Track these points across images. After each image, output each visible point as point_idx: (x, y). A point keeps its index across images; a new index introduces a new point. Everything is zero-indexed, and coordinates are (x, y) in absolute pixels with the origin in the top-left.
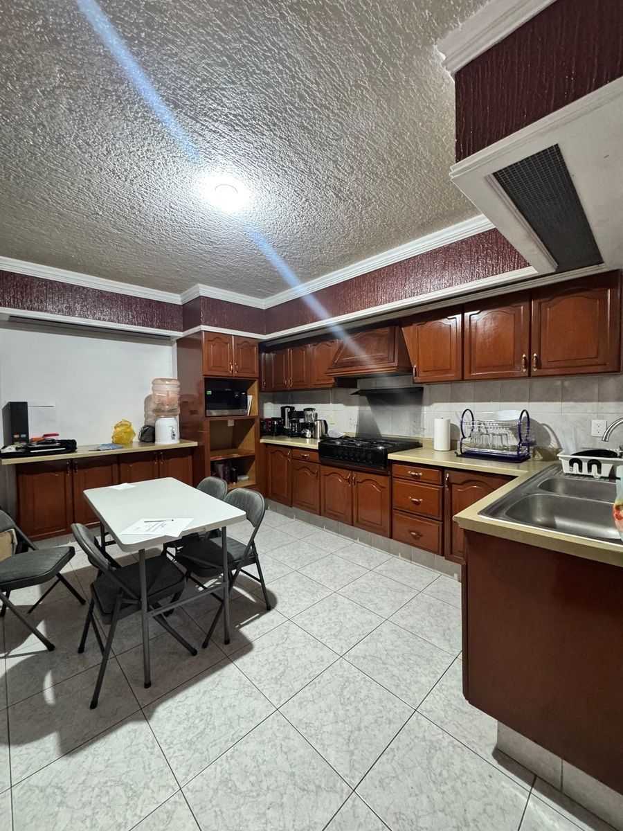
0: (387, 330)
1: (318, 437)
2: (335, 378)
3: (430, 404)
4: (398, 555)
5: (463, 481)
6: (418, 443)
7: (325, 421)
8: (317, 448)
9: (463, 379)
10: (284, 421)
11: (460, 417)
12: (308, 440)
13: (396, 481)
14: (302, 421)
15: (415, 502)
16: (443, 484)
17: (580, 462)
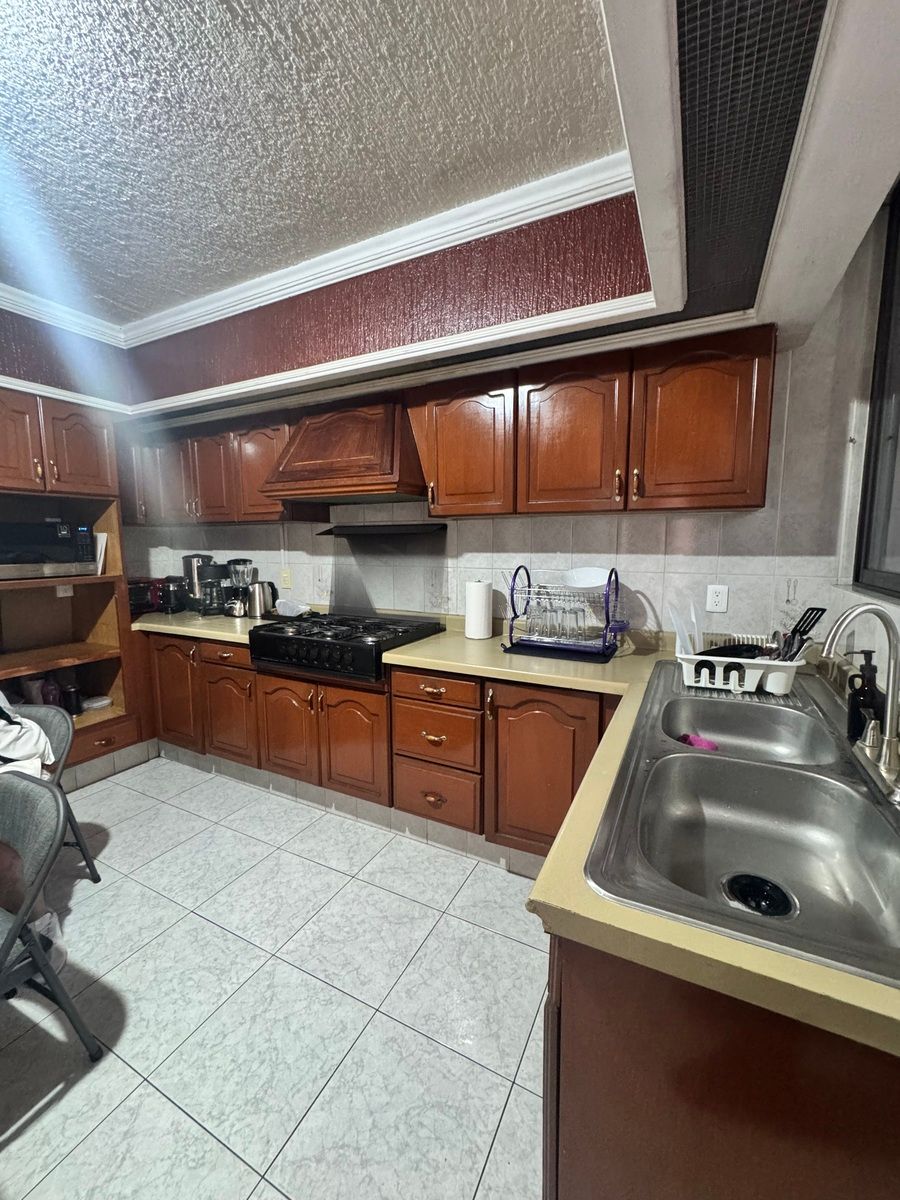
0: (377, 412)
1: (258, 614)
2: (285, 503)
3: (458, 555)
4: (404, 831)
5: (517, 701)
6: (439, 624)
7: (271, 585)
8: (247, 642)
9: (515, 512)
10: (191, 584)
11: (510, 581)
12: (238, 620)
13: (398, 704)
14: (225, 583)
15: (433, 743)
16: (482, 708)
17: (711, 667)
